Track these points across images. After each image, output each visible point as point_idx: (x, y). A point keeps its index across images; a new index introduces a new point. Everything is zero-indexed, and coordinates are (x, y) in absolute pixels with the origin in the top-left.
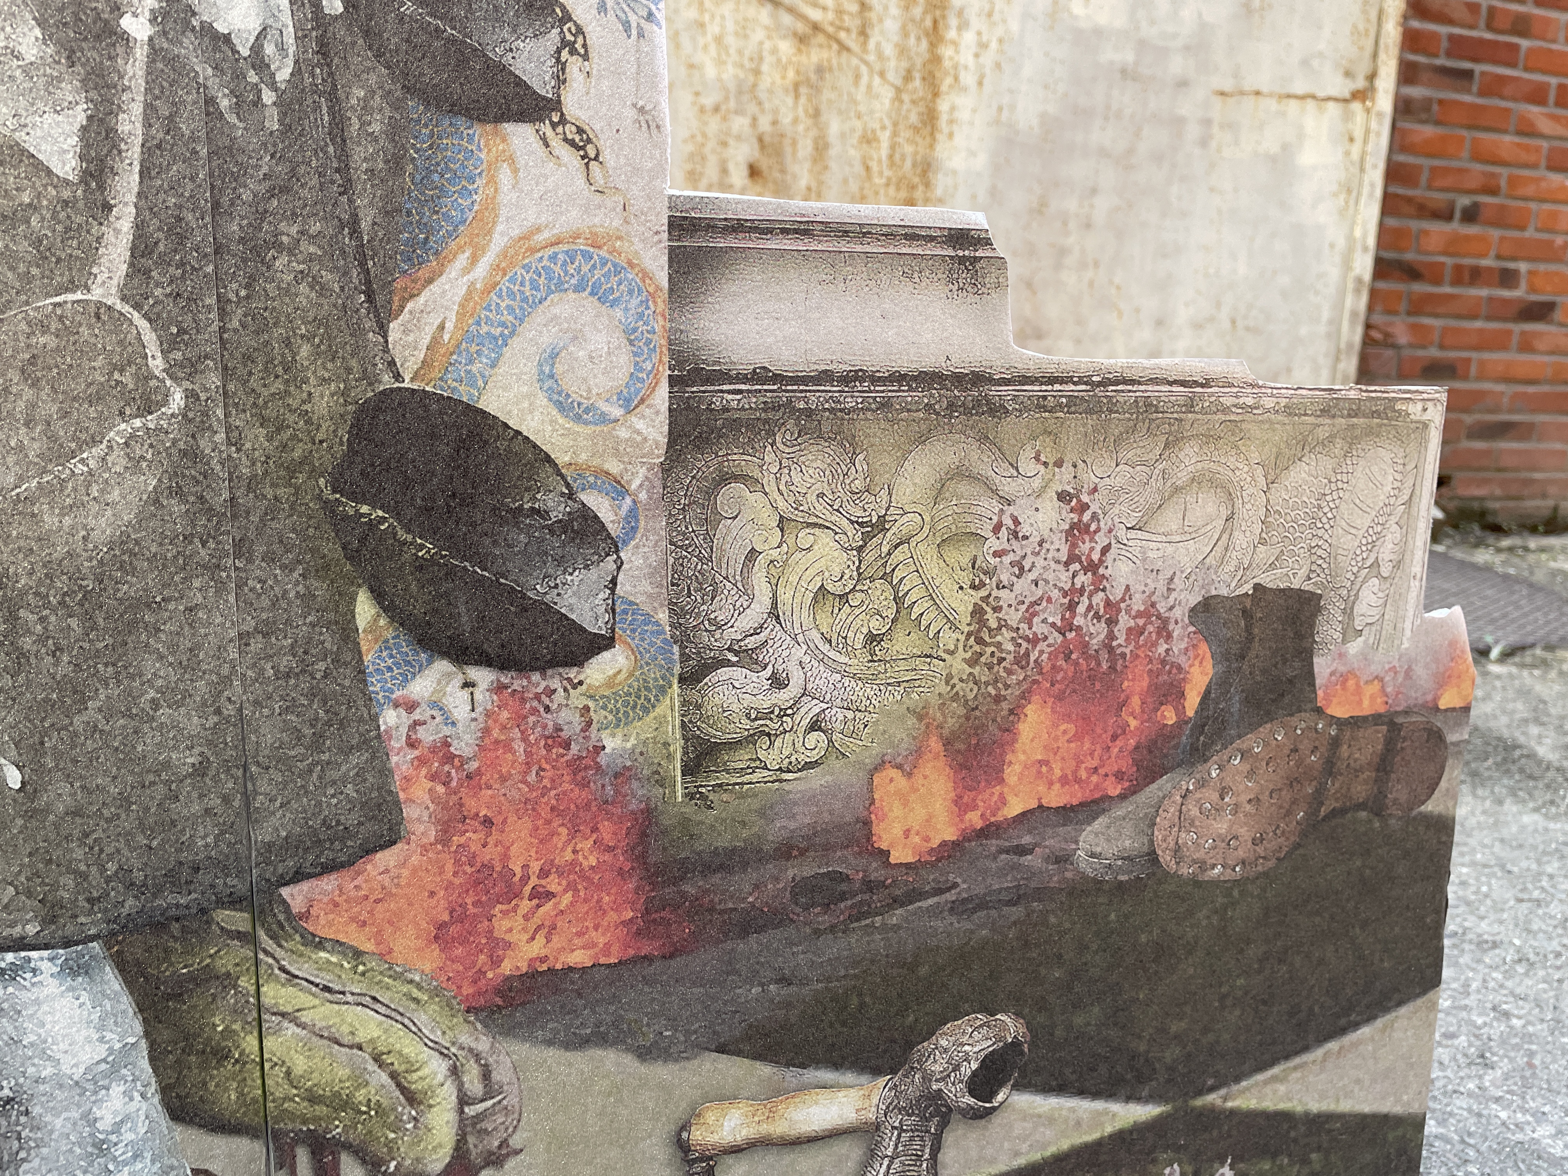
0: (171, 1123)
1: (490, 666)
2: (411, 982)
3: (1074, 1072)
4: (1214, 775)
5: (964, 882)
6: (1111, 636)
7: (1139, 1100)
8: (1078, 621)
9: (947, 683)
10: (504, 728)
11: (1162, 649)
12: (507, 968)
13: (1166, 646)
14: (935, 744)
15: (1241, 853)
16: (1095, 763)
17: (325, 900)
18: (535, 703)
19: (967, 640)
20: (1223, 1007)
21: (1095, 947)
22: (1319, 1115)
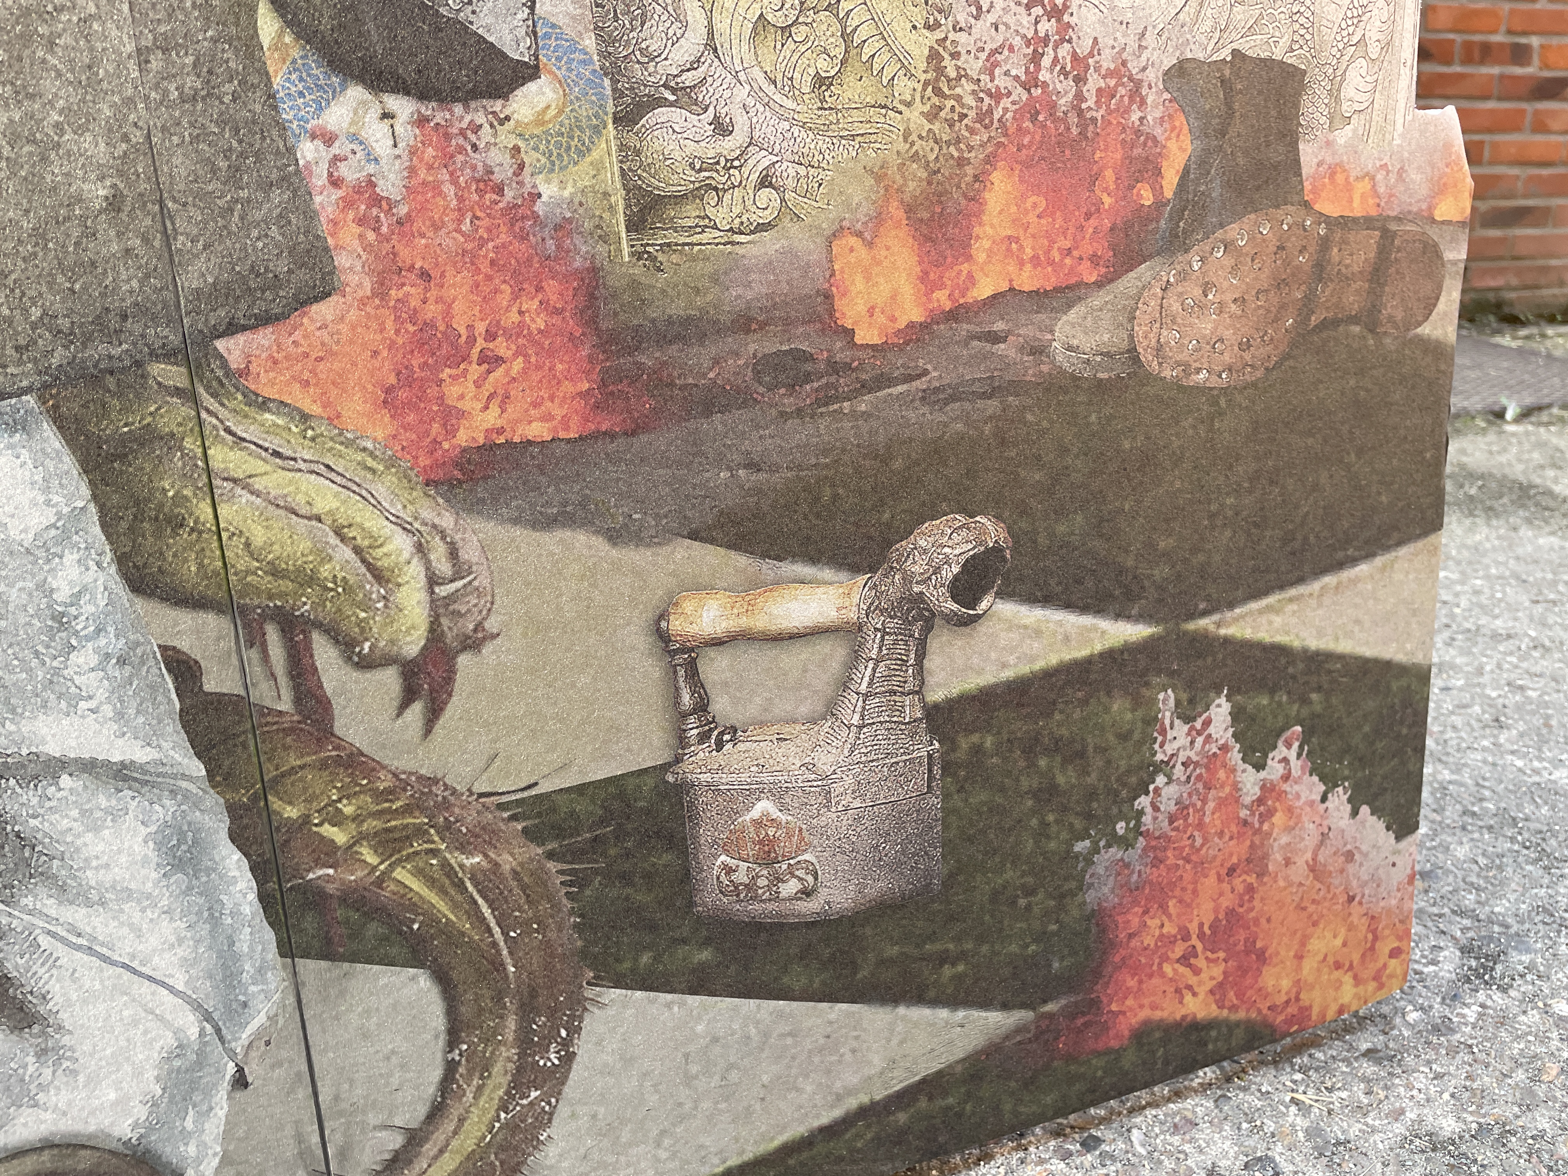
0: (131, 595)
1: (407, 93)
2: (364, 449)
3: (1059, 583)
4: (1196, 268)
5: (935, 369)
6: (1080, 97)
7: (1128, 618)
8: (1044, 76)
9: (905, 140)
10: (430, 167)
11: (1135, 116)
12: (463, 438)
13: (1140, 114)
14: (896, 211)
15: (1227, 358)
16: (1068, 244)
17: (264, 355)
18: (461, 141)
19: (924, 90)
20: (1213, 527)
21: (1075, 450)
22: (1318, 653)
